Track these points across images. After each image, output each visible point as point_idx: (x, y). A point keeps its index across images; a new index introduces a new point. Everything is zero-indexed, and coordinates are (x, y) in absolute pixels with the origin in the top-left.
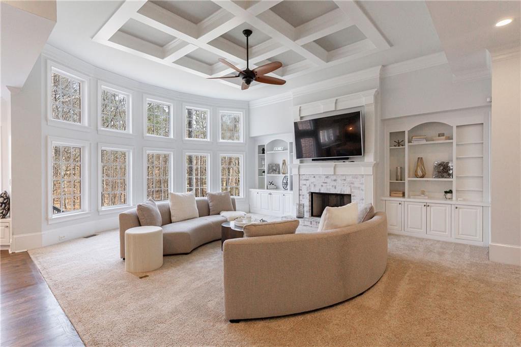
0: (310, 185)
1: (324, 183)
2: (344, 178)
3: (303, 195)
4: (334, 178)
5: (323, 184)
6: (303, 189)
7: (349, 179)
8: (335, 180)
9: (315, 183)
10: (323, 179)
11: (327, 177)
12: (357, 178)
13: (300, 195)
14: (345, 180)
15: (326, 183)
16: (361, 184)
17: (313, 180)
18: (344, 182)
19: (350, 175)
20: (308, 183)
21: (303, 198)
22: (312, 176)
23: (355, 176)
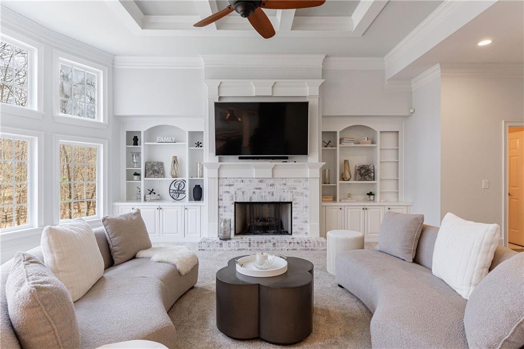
0: (235, 193)
1: (257, 189)
2: (284, 182)
3: (224, 207)
4: (271, 182)
5: (255, 190)
6: (224, 198)
7: (290, 183)
8: (272, 185)
9: (243, 190)
10: (256, 184)
11: (261, 181)
12: (300, 182)
13: (219, 207)
14: (285, 184)
15: (259, 189)
16: (305, 189)
17: (240, 185)
18: (285, 188)
19: (292, 178)
20: (232, 190)
21: (225, 211)
22: (239, 180)
23: (298, 180)
